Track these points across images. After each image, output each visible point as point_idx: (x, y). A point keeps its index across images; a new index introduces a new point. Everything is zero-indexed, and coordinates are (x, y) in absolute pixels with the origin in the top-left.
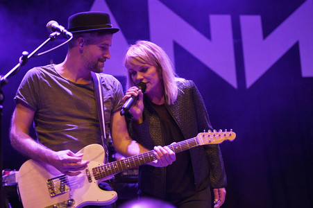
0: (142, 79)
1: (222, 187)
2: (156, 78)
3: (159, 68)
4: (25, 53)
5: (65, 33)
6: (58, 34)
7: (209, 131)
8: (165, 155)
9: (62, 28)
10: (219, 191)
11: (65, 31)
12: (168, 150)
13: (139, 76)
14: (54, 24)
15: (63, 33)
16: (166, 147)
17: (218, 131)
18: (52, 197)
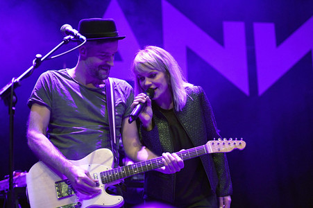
0: (150, 85)
1: (227, 195)
2: (164, 84)
3: (167, 74)
4: (38, 56)
5: (79, 36)
6: (72, 37)
7: (219, 140)
8: (173, 162)
9: (75, 32)
10: (224, 199)
11: (79, 34)
12: (176, 157)
13: (148, 82)
14: (68, 27)
15: (76, 37)
16: (175, 154)
17: (228, 139)
18: (59, 199)
